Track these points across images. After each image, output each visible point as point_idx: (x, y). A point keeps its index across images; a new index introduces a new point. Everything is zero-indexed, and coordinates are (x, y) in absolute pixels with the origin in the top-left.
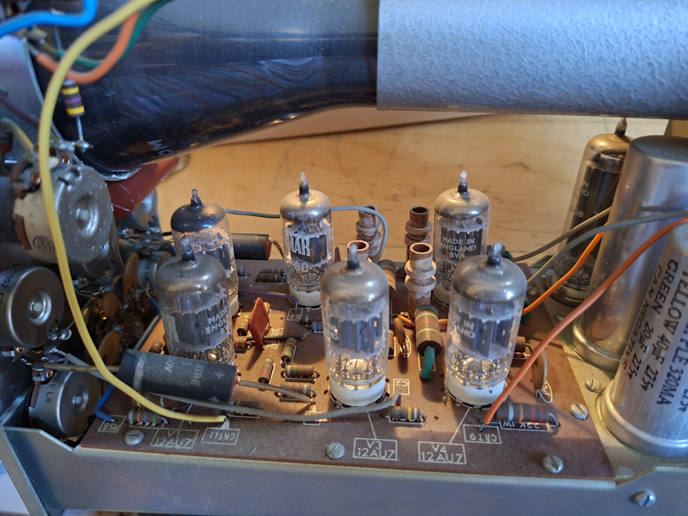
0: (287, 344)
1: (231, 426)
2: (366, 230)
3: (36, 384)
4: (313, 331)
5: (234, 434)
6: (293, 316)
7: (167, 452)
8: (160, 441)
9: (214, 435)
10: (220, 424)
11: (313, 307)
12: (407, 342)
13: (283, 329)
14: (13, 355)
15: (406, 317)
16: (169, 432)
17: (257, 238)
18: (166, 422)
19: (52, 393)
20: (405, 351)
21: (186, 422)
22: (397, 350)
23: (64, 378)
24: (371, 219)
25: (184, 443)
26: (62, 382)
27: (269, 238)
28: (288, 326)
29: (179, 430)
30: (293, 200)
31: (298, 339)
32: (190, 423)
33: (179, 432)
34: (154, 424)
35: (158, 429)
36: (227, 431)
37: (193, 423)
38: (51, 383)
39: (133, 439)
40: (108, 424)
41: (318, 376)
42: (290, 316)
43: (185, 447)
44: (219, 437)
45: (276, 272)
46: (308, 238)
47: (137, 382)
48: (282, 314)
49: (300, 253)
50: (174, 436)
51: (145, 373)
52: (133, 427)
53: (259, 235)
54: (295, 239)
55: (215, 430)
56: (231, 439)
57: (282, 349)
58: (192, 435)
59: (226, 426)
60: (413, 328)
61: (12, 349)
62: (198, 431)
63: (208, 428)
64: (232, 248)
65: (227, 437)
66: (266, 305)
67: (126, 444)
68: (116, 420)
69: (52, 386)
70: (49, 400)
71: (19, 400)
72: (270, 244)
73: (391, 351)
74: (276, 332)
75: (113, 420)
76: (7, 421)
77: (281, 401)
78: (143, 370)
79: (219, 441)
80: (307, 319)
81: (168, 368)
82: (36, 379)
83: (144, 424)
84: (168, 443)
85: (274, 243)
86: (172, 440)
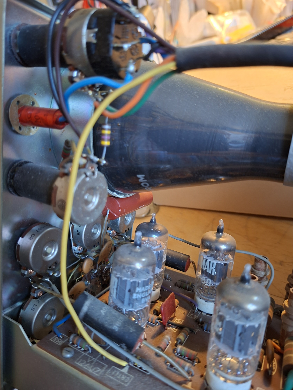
0: (183, 331)
1: (129, 372)
2: (257, 271)
3: (31, 297)
4: (203, 330)
5: (128, 378)
6: (192, 315)
7: (83, 372)
8: (82, 362)
9: (116, 373)
10: (122, 367)
11: (207, 314)
12: (274, 363)
13: (183, 320)
14: (26, 273)
15: (277, 343)
16: (89, 359)
17: (183, 255)
18: (90, 351)
19: (36, 305)
20: (271, 369)
21: (102, 356)
22: (265, 366)
23: (46, 300)
24: (263, 265)
25: (95, 370)
26: (44, 301)
27: (190, 258)
28: (186, 319)
29: (95, 360)
30: (212, 235)
31: (192, 331)
32: (104, 358)
33: (95, 361)
34: (83, 349)
35: (84, 353)
36: (125, 375)
37: (106, 359)
38: (38, 299)
39: (67, 353)
40: (58, 338)
41: (199, 362)
42: (190, 314)
43: (94, 373)
44: (118, 376)
45: (189, 283)
46: (215, 262)
47: (82, 314)
48: (185, 311)
49: (208, 271)
50: (91, 362)
51: (89, 309)
52: (70, 346)
53: (184, 254)
54: (206, 260)
55: (117, 370)
56: (126, 381)
57: (178, 333)
58: (102, 367)
59: (125, 370)
60: (281, 355)
61: (27, 270)
62: (107, 366)
63: (113, 367)
64: (166, 255)
65: (123, 378)
66: (177, 301)
67: (61, 354)
68: (63, 338)
69: (38, 302)
70: (33, 309)
71: (19, 304)
72: (190, 262)
73: (260, 366)
74: (178, 320)
75: (61, 337)
76: (8, 313)
77: (167, 369)
78: (89, 307)
79: (117, 379)
80: (201, 320)
81: (103, 312)
82: (32, 294)
83: (77, 347)
84: (86, 365)
85: (192, 262)
86: (89, 364)
